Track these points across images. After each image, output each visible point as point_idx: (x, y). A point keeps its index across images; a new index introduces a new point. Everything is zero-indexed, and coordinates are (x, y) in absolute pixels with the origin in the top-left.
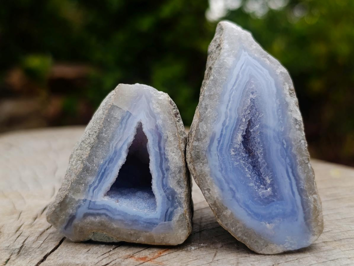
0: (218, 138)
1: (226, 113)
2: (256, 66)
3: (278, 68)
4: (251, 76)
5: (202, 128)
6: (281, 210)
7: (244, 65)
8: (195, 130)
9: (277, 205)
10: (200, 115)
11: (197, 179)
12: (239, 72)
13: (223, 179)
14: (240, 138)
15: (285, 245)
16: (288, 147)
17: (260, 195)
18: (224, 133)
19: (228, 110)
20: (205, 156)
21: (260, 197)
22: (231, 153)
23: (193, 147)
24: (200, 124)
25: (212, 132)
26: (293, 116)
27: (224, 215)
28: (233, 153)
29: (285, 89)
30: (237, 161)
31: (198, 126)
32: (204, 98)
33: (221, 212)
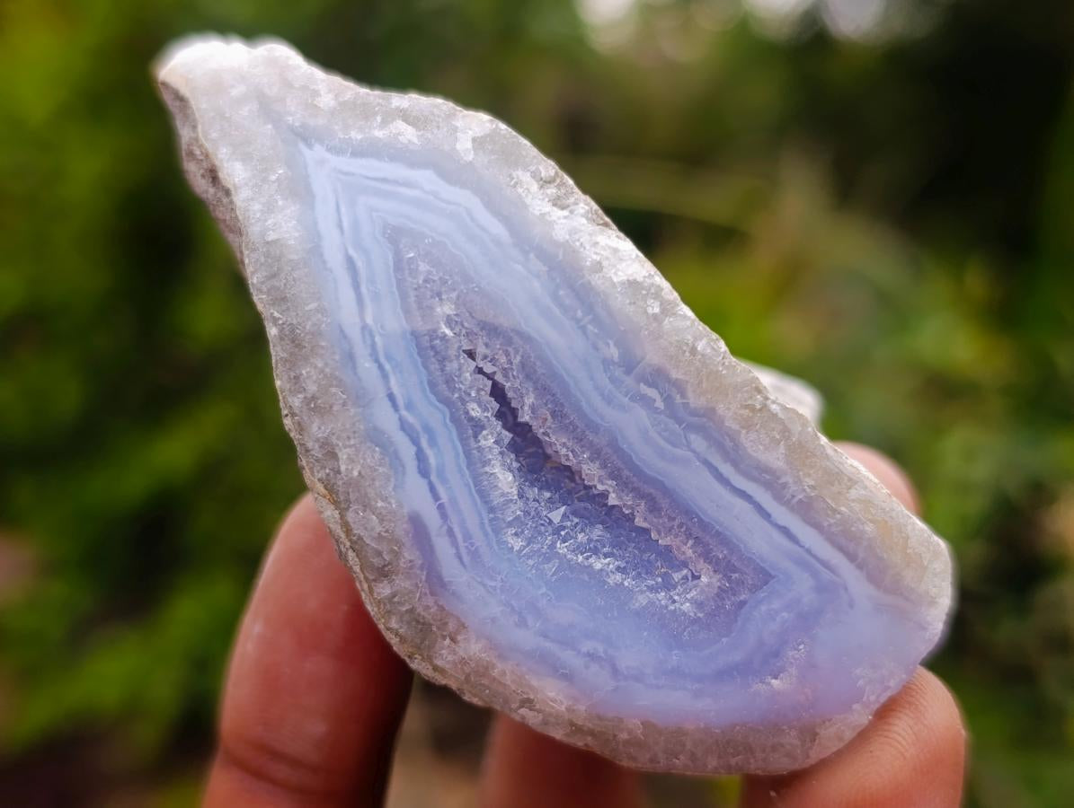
0: (441, 527)
1: (404, 425)
2: (384, 180)
3: (455, 129)
4: (394, 235)
5: (366, 529)
6: (785, 614)
7: (343, 210)
8: (351, 547)
9: (763, 608)
10: (326, 489)
11: (470, 692)
12: (346, 251)
13: (548, 644)
14: (504, 479)
15: (868, 697)
16: (668, 400)
17: (692, 614)
18: (444, 498)
19: (404, 413)
20: (442, 608)
21: (696, 621)
22: (512, 548)
23: (382, 606)
24: (350, 520)
25: (406, 519)
26: (615, 280)
27: (627, 742)
28: (517, 544)
29: (528, 201)
30: (548, 560)
31: (348, 531)
32: (299, 424)
33: (611, 738)
